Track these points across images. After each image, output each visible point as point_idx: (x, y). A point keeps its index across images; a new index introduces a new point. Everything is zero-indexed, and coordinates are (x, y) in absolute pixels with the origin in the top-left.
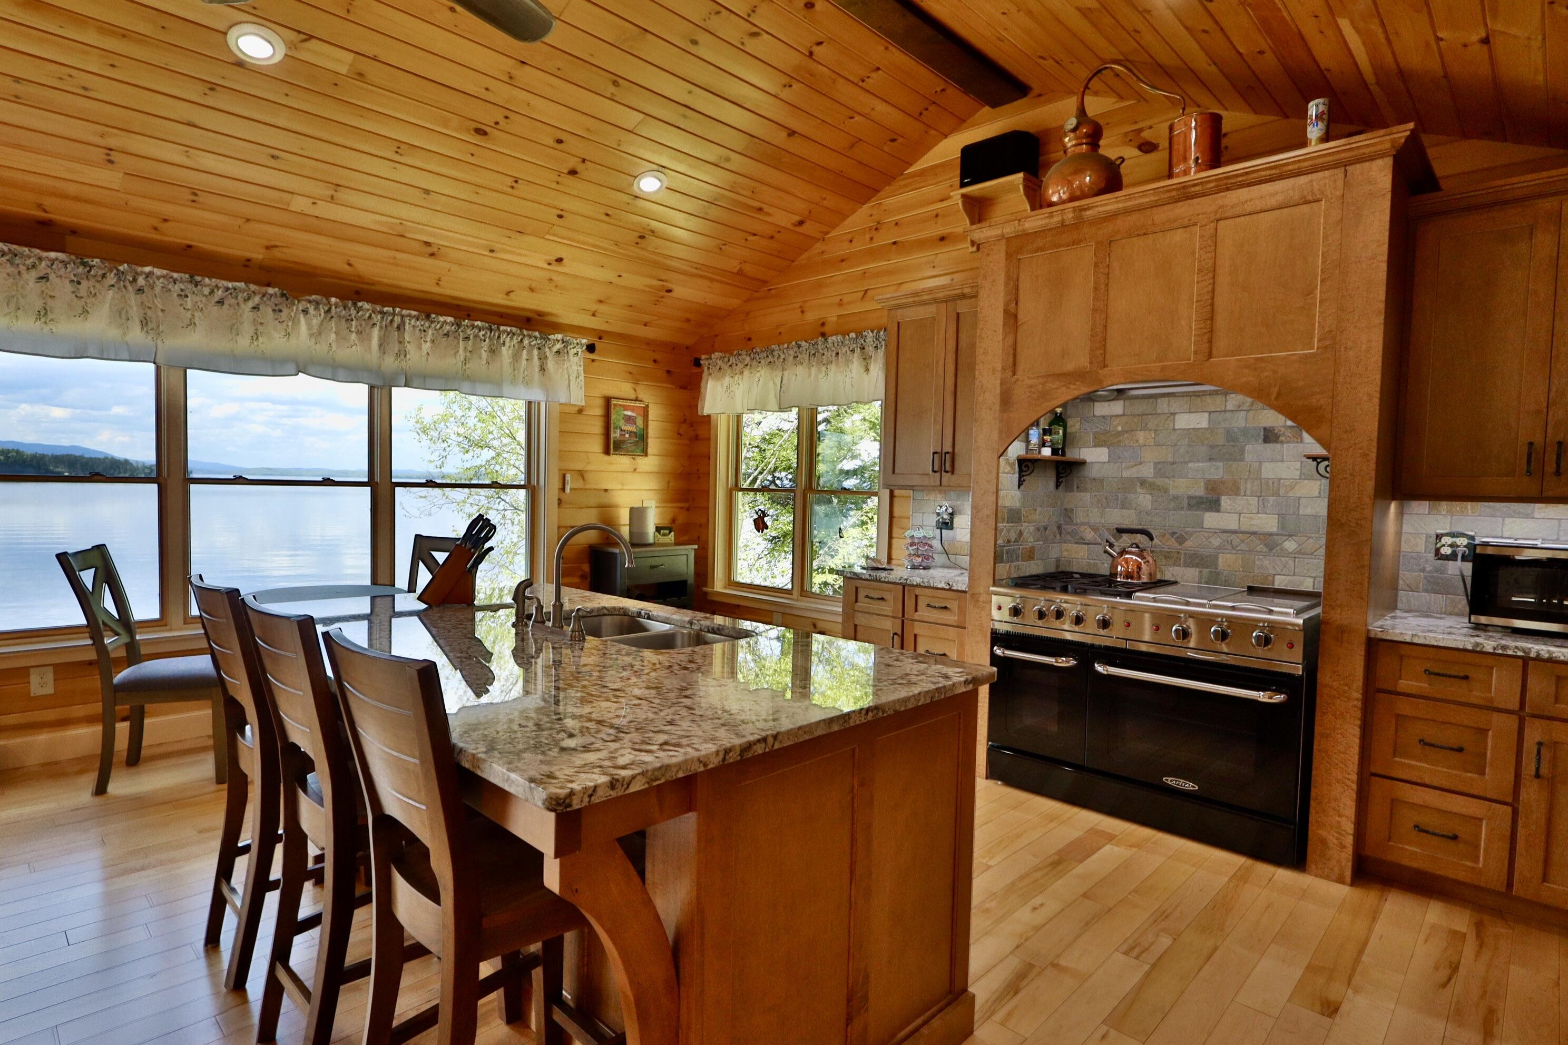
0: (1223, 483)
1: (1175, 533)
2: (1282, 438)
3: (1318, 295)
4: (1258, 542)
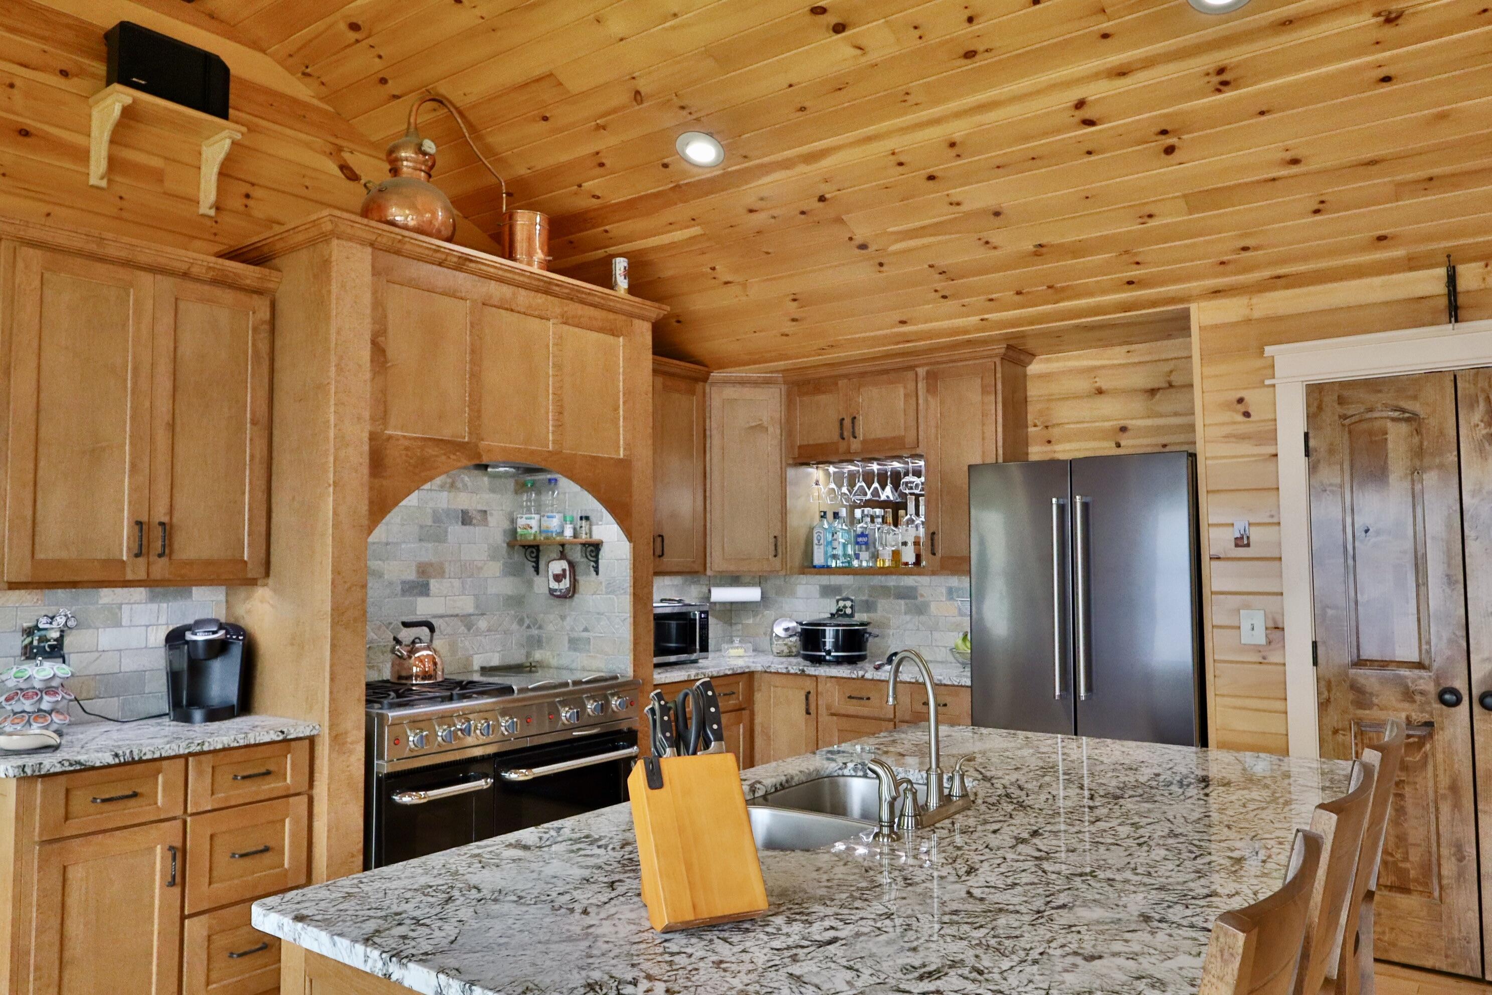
0: (431, 565)
1: (390, 624)
2: (474, 521)
3: (621, 413)
4: (460, 623)
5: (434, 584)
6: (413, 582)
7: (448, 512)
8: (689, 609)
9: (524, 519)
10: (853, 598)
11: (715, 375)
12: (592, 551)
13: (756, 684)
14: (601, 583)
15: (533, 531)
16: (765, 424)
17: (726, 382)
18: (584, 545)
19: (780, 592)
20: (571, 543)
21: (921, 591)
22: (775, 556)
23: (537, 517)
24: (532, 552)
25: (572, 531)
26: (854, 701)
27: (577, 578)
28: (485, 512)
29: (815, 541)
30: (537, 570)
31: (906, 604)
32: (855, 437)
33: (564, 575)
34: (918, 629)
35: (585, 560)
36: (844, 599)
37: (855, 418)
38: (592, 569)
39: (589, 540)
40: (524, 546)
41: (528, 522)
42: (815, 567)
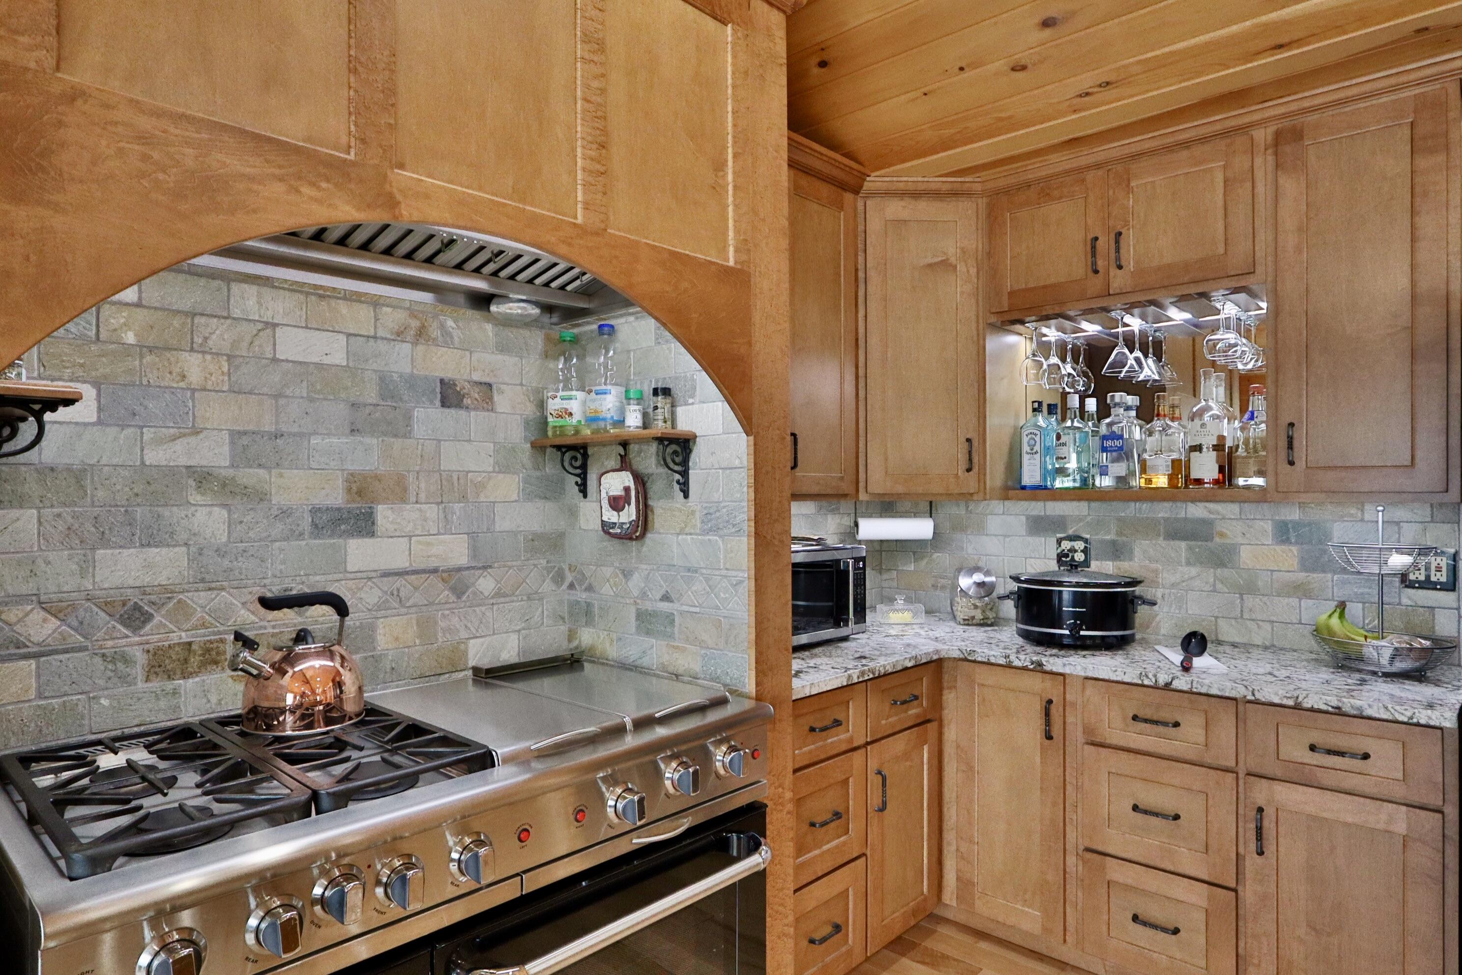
0: (377, 478)
2: (467, 401)
3: (730, 178)
4: (440, 585)
5: (384, 514)
6: (339, 509)
7: (411, 381)
8: (836, 555)
9: (558, 400)
10: (1088, 536)
11: (874, 181)
12: (675, 453)
13: (946, 677)
14: (693, 513)
15: (574, 421)
16: (953, 260)
17: (889, 194)
18: (660, 440)
19: (959, 527)
20: (641, 440)
21: (1219, 527)
22: (969, 470)
23: (580, 395)
24: (575, 458)
25: (639, 416)
26: (1143, 725)
27: (650, 503)
28: (490, 385)
29: (1026, 448)
30: (584, 491)
31: (1190, 548)
32: (1120, 267)
33: (626, 499)
34: (1215, 591)
35: (663, 470)
36: (1071, 538)
37: (1120, 234)
38: (677, 487)
39: (670, 431)
40: (558, 448)
41: (566, 404)
42: (1024, 488)
